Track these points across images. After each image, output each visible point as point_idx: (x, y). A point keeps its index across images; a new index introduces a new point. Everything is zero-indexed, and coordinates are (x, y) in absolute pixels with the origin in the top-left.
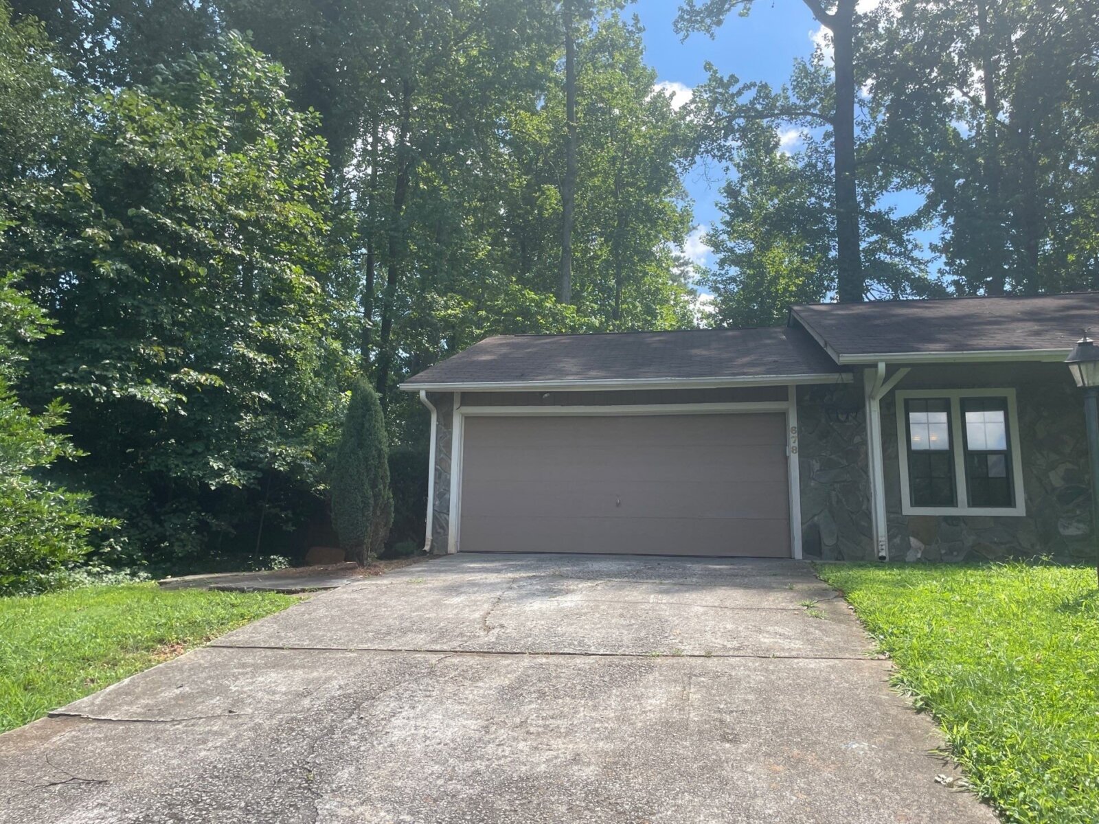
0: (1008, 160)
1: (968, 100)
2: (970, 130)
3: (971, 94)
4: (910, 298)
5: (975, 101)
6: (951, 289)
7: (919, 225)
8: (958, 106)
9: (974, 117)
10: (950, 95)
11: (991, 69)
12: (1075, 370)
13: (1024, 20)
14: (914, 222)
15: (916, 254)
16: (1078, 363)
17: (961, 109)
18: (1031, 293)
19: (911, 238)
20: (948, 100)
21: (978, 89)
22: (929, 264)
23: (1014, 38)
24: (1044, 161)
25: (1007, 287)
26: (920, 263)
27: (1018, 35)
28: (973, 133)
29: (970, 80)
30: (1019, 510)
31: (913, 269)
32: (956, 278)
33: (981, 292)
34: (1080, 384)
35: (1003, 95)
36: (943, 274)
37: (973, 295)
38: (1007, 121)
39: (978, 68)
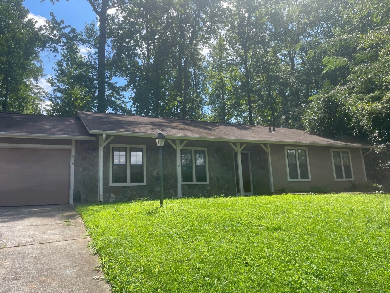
0: (152, 75)
1: (142, 53)
2: (142, 63)
3: (143, 51)
4: (121, 113)
5: (144, 54)
6: (134, 112)
7: (125, 90)
8: (139, 54)
9: (143, 59)
10: (137, 50)
11: (149, 45)
12: (157, 140)
13: (159, 32)
14: (124, 88)
15: (123, 99)
16: (158, 139)
17: (139, 56)
18: (156, 117)
19: (122, 94)
20: (136, 51)
21: (145, 50)
22: (127, 103)
23: (156, 37)
24: (162, 77)
25: (150, 114)
26: (124, 103)
27: (157, 37)
28: (143, 64)
29: (143, 47)
30: (144, 184)
31: (122, 104)
32: (136, 109)
33: (143, 114)
34: (158, 145)
35: (151, 54)
36: (132, 107)
37: (140, 115)
38: (153, 63)
39: (145, 44)
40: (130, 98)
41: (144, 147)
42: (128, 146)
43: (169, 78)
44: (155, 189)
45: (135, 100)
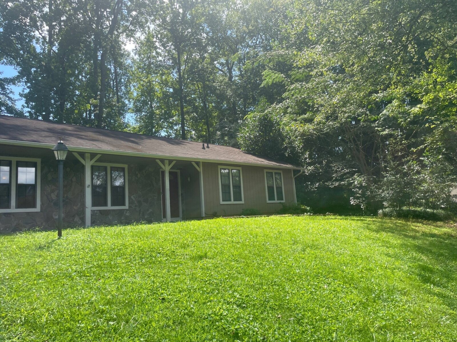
6: (27, 114)
7: (14, 84)
12: (55, 152)
14: (13, 81)
16: (57, 150)
23: (62, 19)
24: (69, 71)
25: (51, 118)
28: (42, 51)
29: (43, 29)
30: (38, 209)
33: (40, 118)
35: (55, 40)
36: (24, 107)
38: (57, 51)
40: (21, 95)
41: (38, 161)
42: (14, 159)
43: (80, 73)
44: (54, 216)
45: (29, 98)
